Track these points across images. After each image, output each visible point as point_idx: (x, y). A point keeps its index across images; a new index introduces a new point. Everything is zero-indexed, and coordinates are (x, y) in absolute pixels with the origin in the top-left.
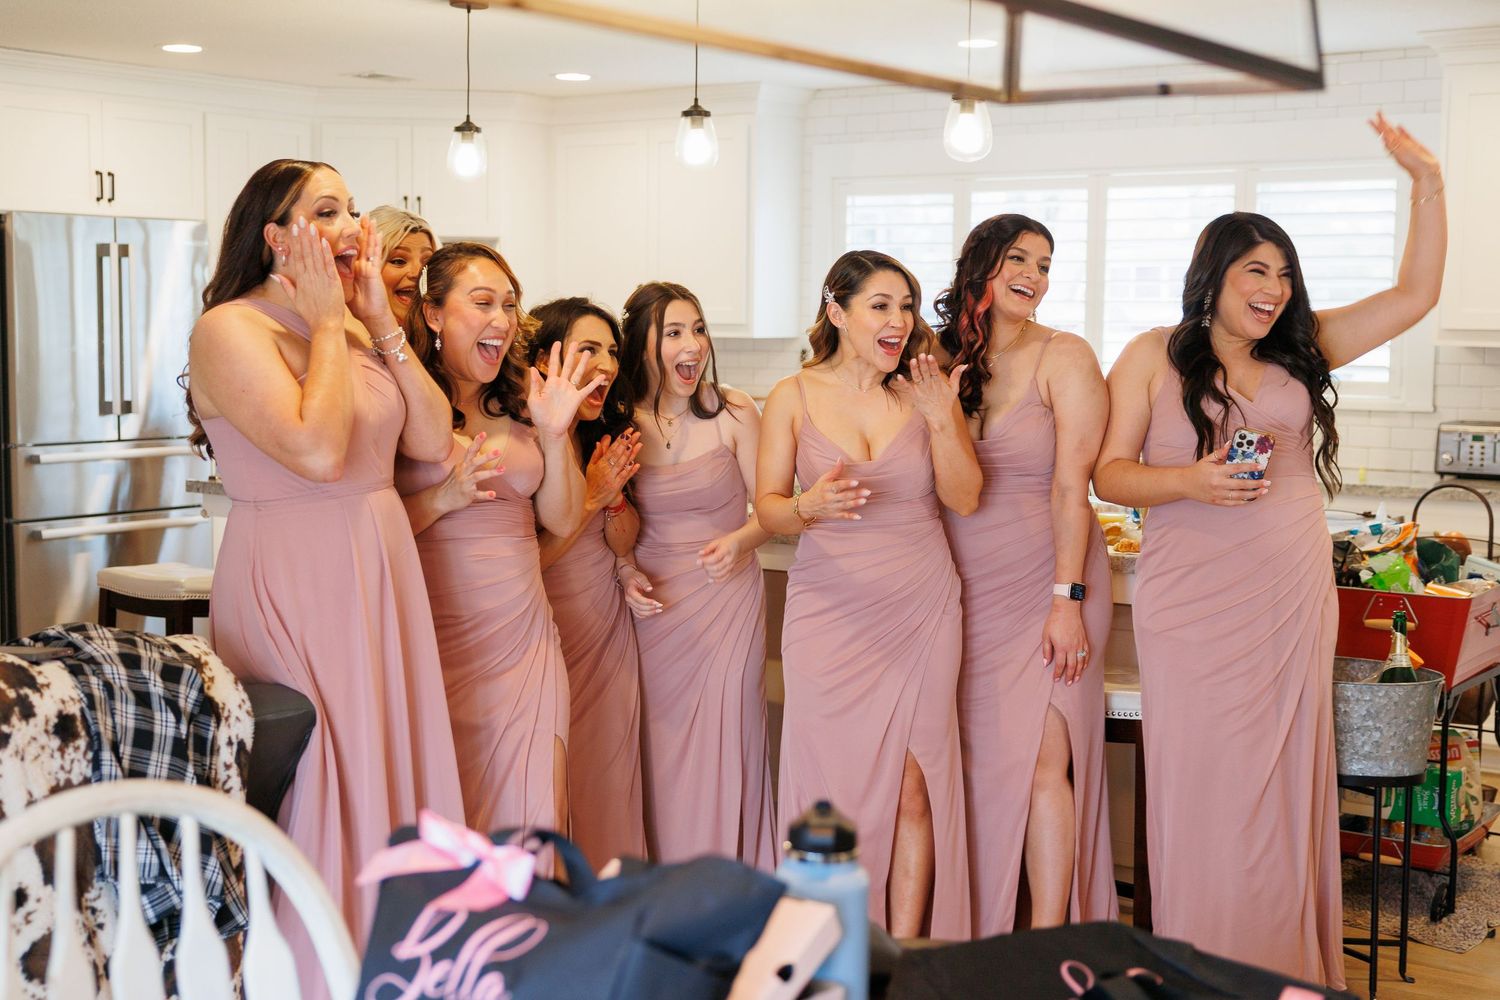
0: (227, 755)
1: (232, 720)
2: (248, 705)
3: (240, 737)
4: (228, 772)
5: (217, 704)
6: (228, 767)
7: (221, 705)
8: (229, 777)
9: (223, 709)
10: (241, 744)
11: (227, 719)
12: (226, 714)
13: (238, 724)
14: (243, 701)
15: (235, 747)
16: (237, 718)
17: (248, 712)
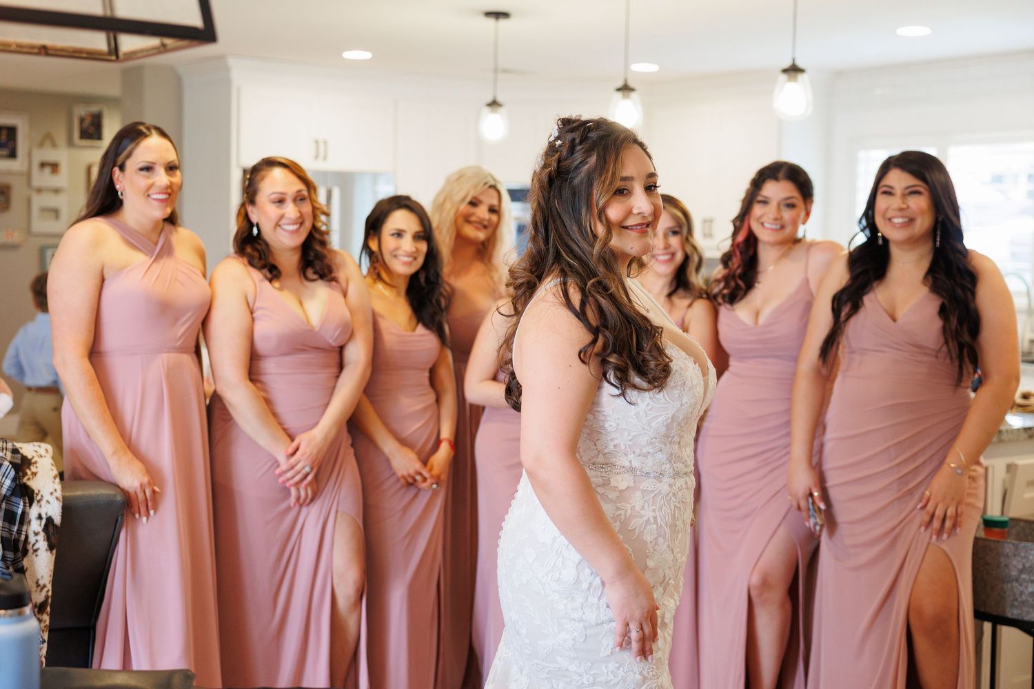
0: (35, 526)
1: (43, 503)
2: (59, 494)
3: (49, 514)
4: (36, 538)
5: (33, 491)
6: (36, 534)
7: (36, 491)
8: (37, 541)
9: (37, 494)
10: (50, 520)
11: (39, 501)
12: (39, 498)
13: (48, 505)
14: (55, 490)
15: (44, 521)
16: (48, 502)
17: (57, 498)
